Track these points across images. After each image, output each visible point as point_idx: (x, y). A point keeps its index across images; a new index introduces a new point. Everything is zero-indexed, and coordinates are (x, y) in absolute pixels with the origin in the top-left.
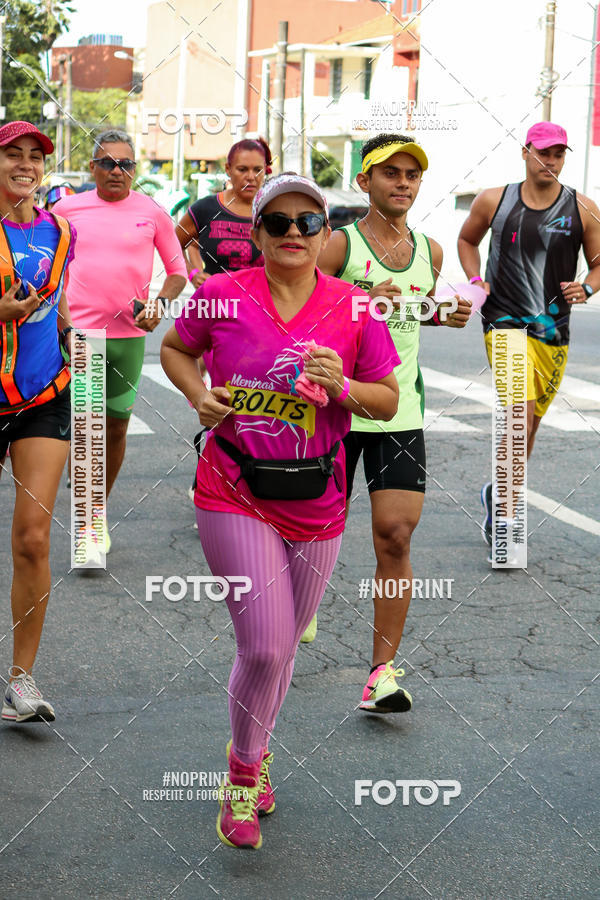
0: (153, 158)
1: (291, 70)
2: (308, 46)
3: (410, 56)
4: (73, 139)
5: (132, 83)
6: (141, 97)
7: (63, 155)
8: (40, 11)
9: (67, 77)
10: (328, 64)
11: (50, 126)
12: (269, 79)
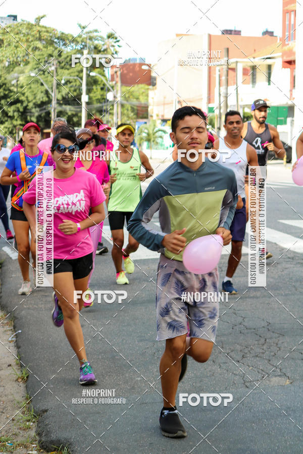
0: (162, 118)
1: (231, 72)
2: (239, 60)
3: (290, 63)
4: (122, 110)
5: (150, 81)
6: (156, 88)
7: (117, 118)
8: (105, 47)
9: (118, 79)
10: (249, 68)
11: (111, 104)
12: (220, 76)
